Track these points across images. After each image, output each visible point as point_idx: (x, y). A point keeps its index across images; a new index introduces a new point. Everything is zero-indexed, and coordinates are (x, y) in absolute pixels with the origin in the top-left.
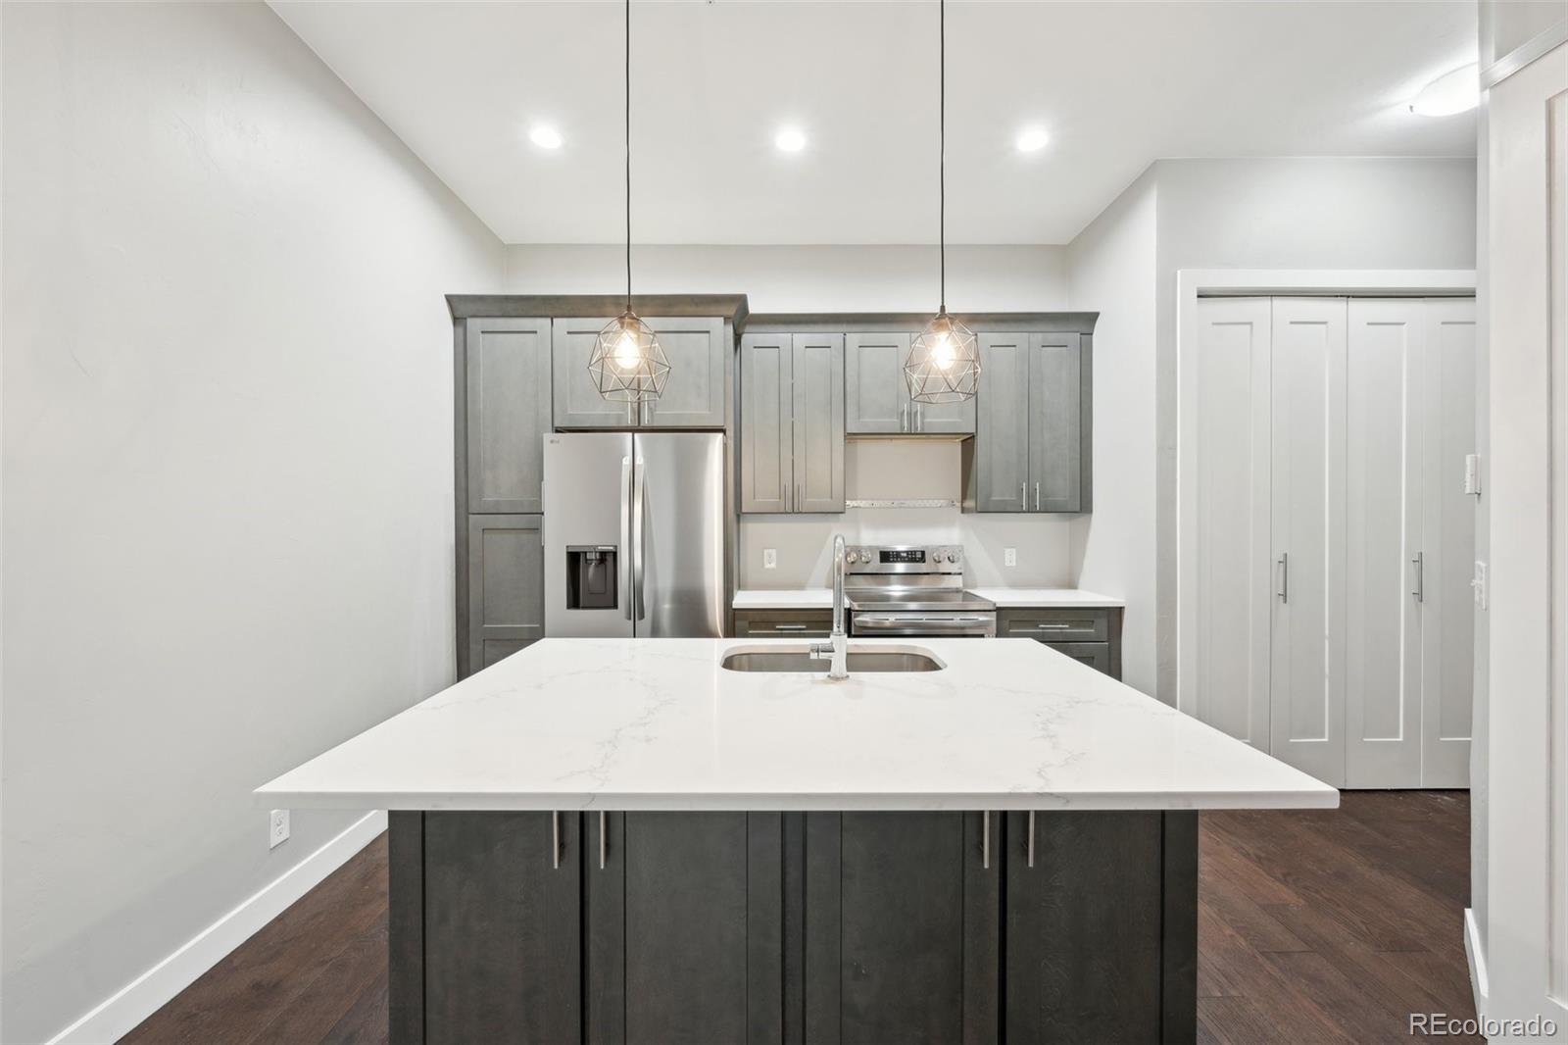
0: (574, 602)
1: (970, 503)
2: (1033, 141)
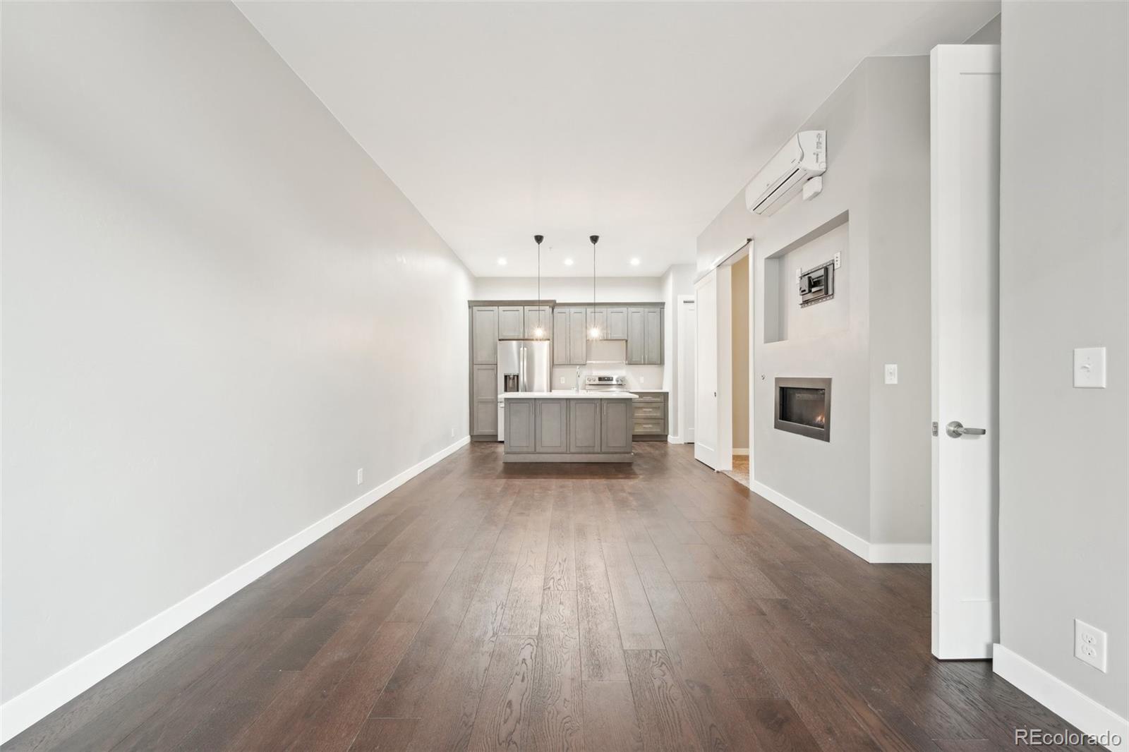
0: (505, 389)
1: (629, 362)
2: (635, 262)
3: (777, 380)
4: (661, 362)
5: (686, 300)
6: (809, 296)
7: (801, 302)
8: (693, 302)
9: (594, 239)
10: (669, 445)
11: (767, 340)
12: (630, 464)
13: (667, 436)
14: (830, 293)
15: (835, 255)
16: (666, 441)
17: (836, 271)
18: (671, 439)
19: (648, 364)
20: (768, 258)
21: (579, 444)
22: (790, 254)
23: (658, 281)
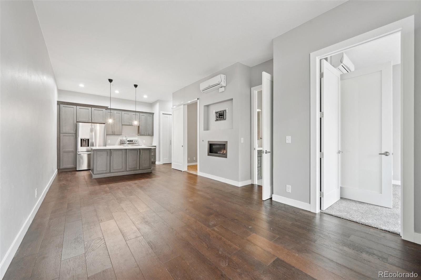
0: (81, 146)
1: (139, 134)
2: (145, 96)
3: (208, 142)
4: (152, 135)
5: (163, 113)
6: (218, 119)
7: (215, 120)
8: (171, 115)
9: (136, 86)
10: (156, 165)
11: (204, 130)
12: (151, 173)
13: (155, 162)
14: (225, 118)
15: (227, 109)
16: (155, 164)
17: (226, 113)
18: (157, 163)
19: (148, 135)
20: (204, 106)
21: (130, 167)
22: (211, 106)
23: (151, 105)
